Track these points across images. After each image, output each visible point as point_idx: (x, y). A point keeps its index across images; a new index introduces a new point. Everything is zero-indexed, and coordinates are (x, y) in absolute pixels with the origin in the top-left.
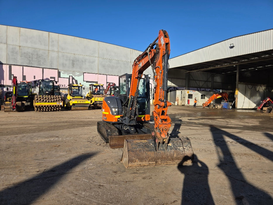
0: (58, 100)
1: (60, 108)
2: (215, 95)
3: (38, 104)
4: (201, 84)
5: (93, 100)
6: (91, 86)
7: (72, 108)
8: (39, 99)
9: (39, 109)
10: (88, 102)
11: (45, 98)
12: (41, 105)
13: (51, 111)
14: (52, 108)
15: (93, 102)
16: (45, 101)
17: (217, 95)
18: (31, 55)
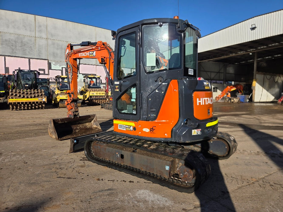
0: (40, 94)
1: (44, 105)
2: (229, 87)
3: (13, 101)
4: (213, 75)
5: (88, 94)
6: (85, 78)
7: (60, 105)
8: (14, 94)
9: (15, 107)
10: (81, 97)
11: (22, 92)
12: (17, 102)
13: (32, 109)
14: (32, 106)
15: (87, 97)
16: (22, 96)
17: (231, 87)
18: (14, 43)
